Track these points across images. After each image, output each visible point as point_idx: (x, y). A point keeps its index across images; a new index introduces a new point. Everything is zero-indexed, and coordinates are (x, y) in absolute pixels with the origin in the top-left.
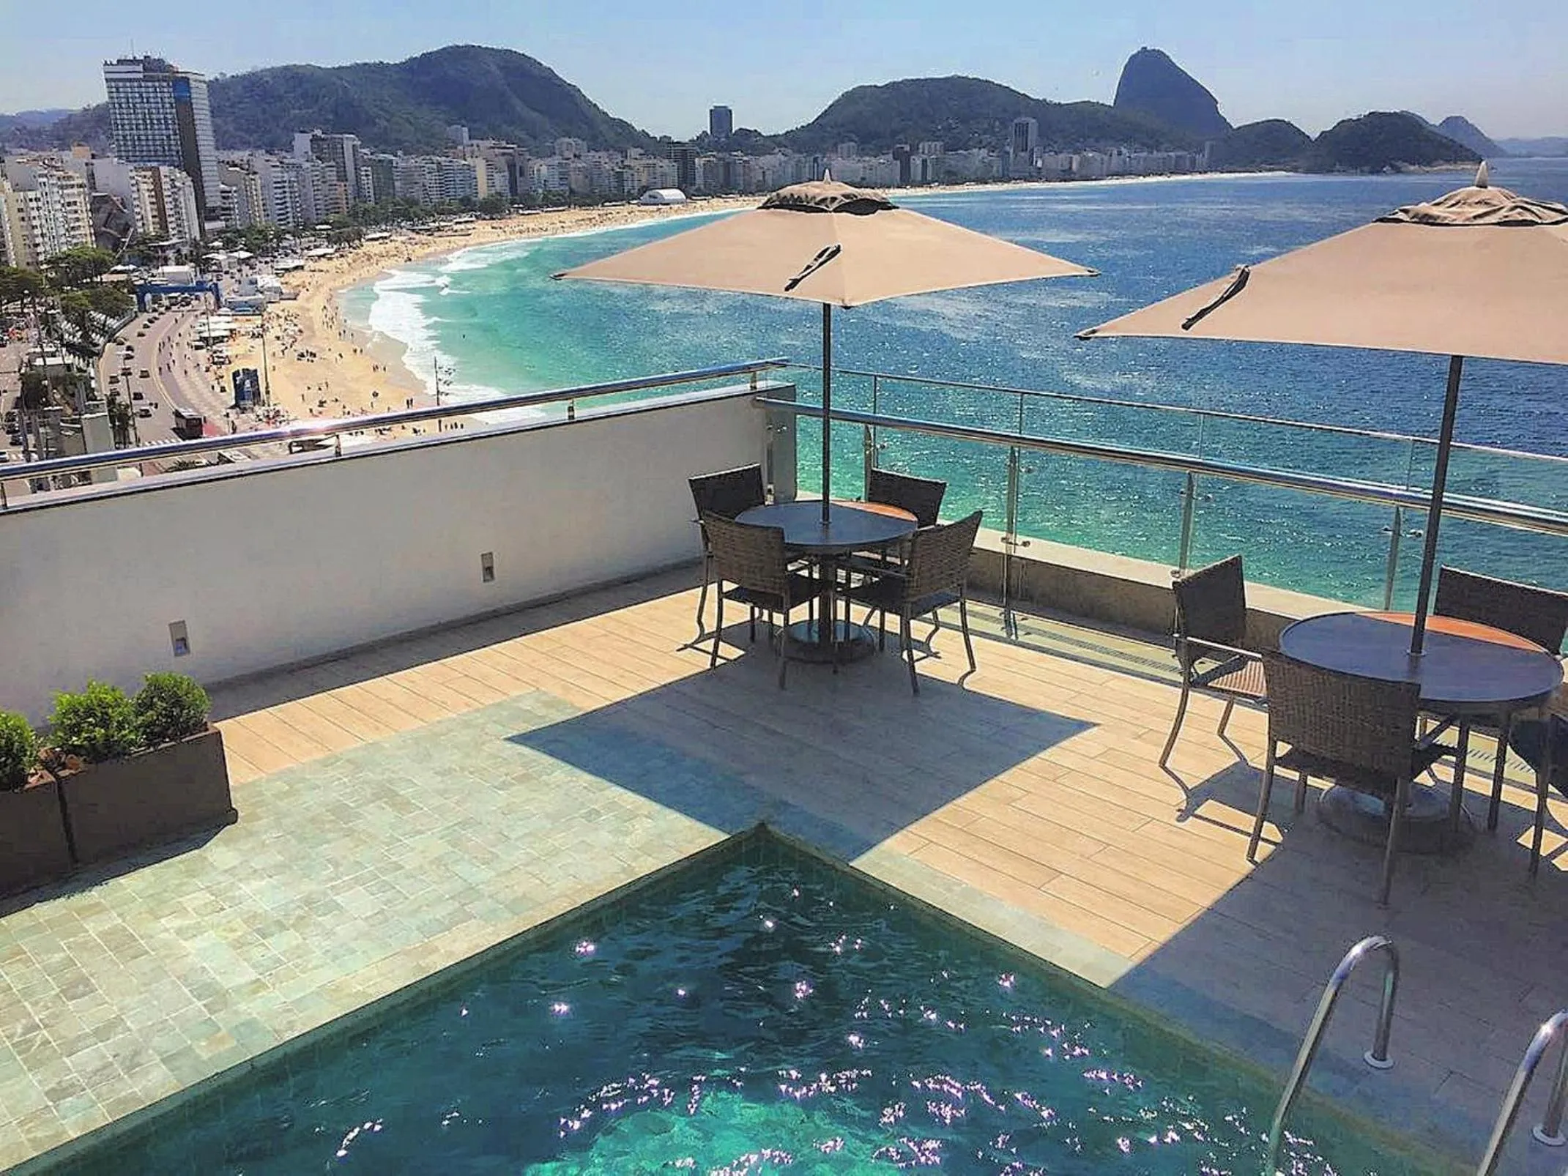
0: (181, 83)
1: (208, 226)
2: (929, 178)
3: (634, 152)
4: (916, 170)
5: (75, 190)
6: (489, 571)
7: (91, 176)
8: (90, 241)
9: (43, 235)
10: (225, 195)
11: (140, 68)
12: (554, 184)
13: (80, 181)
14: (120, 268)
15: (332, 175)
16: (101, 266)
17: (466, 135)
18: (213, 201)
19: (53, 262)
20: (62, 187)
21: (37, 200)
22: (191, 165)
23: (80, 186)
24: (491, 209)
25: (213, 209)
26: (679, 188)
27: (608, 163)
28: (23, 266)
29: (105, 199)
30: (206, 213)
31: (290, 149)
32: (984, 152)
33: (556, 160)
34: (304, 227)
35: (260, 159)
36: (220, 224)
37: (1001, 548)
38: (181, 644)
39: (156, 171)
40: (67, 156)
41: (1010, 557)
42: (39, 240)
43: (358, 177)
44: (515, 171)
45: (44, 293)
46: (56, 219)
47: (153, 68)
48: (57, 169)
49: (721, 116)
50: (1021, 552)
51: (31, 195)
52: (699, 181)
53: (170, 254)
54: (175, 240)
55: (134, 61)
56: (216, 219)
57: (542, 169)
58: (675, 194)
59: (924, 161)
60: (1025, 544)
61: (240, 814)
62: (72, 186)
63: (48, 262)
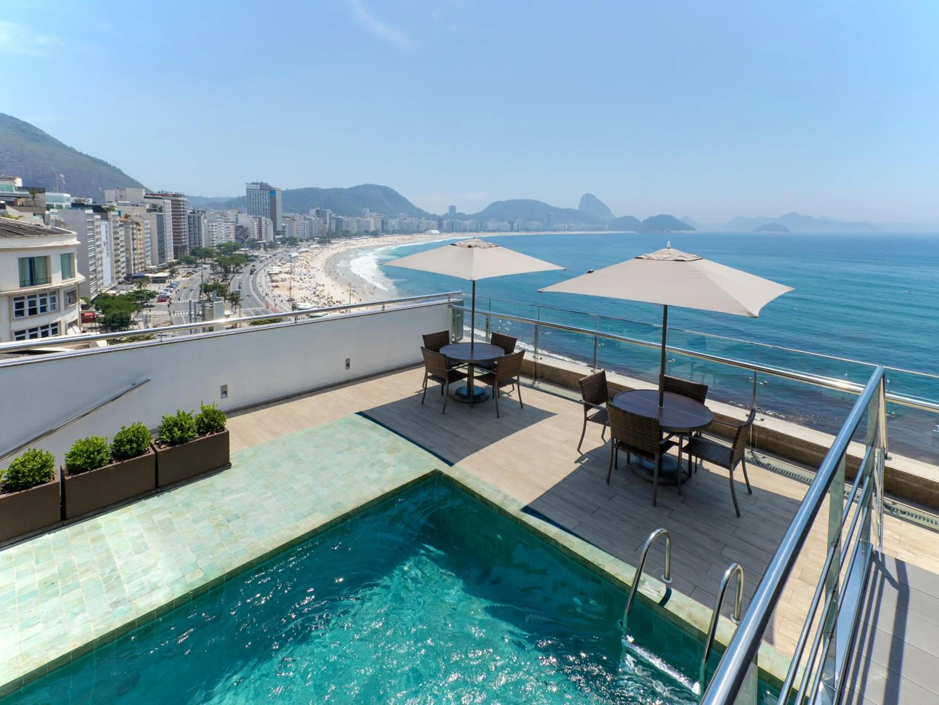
0: (273, 192)
1: (277, 237)
2: (520, 229)
3: (423, 218)
4: (516, 227)
5: (230, 223)
6: (348, 365)
7: (237, 219)
8: (233, 240)
9: (216, 237)
10: (284, 227)
11: (259, 186)
12: (396, 227)
13: (232, 220)
14: (243, 249)
15: (321, 222)
16: (236, 248)
17: (368, 211)
18: (279, 228)
19: (219, 246)
20: (226, 222)
21: (216, 226)
22: (273, 217)
23: (233, 222)
24: (375, 234)
25: (279, 232)
26: (438, 230)
27: (415, 221)
28: (208, 247)
29: (241, 227)
30: (276, 233)
31: (308, 213)
32: (537, 222)
33: (398, 220)
34: (310, 238)
35: (297, 217)
36: (281, 236)
37: (532, 360)
38: (224, 392)
39: (260, 219)
40: (229, 212)
41: (535, 363)
42: (214, 239)
43: (330, 223)
44: (383, 223)
45: (214, 257)
46: (222, 232)
47: (263, 187)
48: (225, 216)
49: (452, 208)
50: (539, 361)
51: (214, 224)
52: (445, 228)
53: (262, 245)
54: (264, 241)
55: (257, 184)
56: (280, 234)
57: (393, 223)
58: (436, 232)
59: (518, 225)
60: (541, 359)
61: (232, 465)
62: (229, 222)
63: (216, 246)
